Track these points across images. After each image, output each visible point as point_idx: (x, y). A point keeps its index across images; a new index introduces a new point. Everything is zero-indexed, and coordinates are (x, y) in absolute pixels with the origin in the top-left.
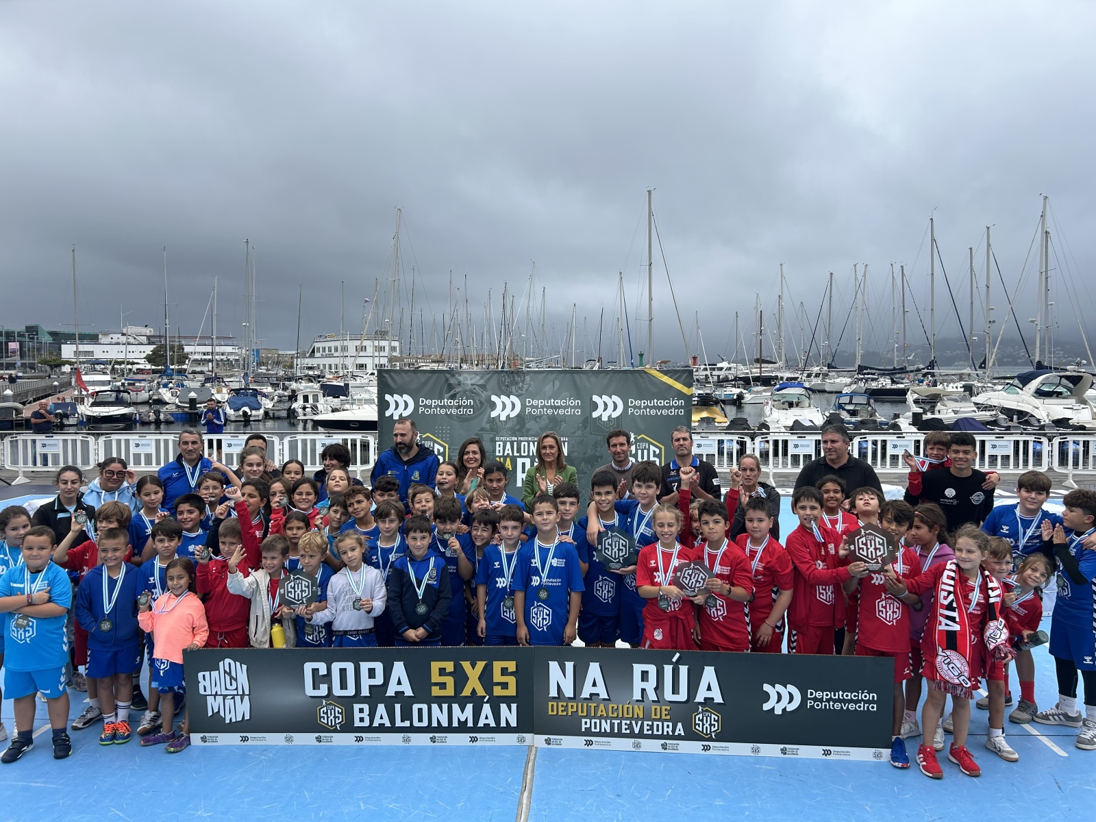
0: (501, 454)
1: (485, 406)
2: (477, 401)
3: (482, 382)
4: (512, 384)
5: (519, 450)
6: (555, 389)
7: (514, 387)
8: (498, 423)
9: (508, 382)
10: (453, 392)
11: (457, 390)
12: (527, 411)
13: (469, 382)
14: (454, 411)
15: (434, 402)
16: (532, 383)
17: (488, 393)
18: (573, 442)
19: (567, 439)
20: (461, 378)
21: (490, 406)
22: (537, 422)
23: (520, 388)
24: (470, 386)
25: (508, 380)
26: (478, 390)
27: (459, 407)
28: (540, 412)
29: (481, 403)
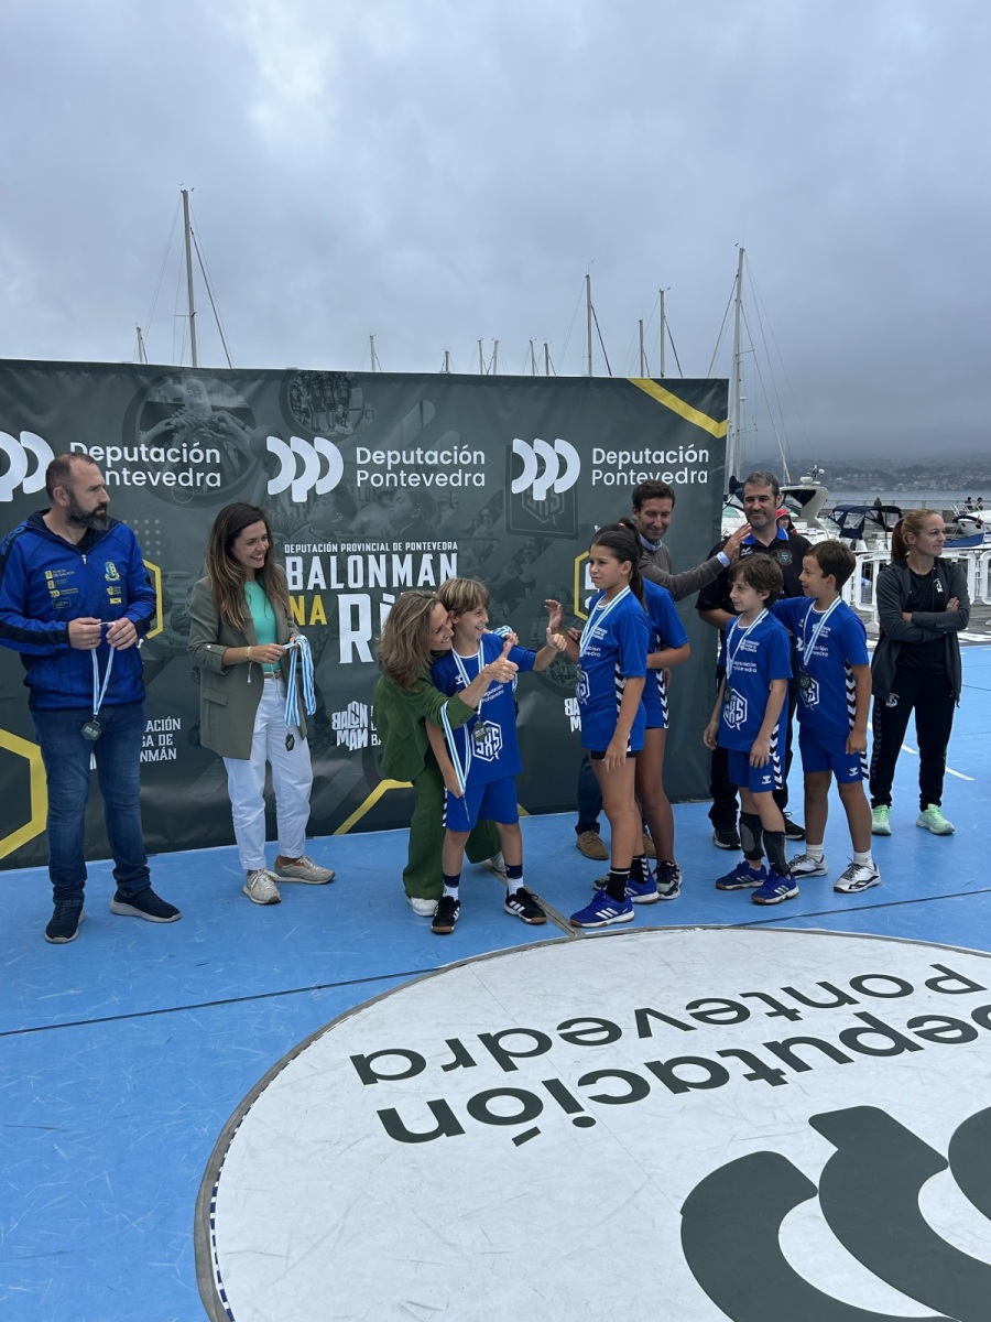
0: (299, 586)
1: (253, 465)
2: (232, 454)
3: (237, 401)
4: (318, 408)
5: (342, 576)
6: (426, 422)
7: (322, 416)
8: (289, 510)
9: (308, 402)
10: (160, 427)
11: (174, 422)
12: (359, 479)
13: (206, 401)
14: (168, 479)
15: (112, 454)
16: (368, 406)
17: (259, 431)
18: (470, 550)
19: (455, 547)
20: (182, 389)
21: (266, 464)
22: (383, 506)
23: (338, 419)
24: (210, 413)
25: (306, 397)
26: (232, 423)
27: (181, 467)
28: (392, 479)
29: (242, 457)
